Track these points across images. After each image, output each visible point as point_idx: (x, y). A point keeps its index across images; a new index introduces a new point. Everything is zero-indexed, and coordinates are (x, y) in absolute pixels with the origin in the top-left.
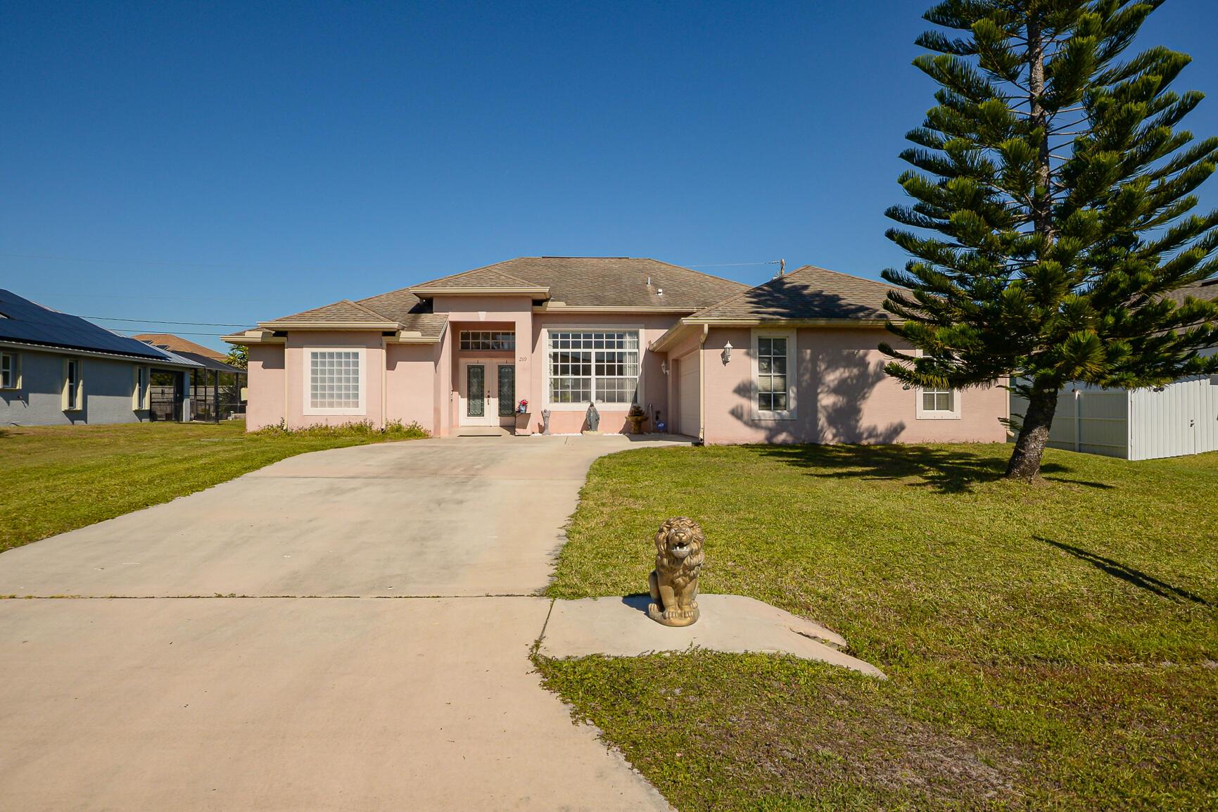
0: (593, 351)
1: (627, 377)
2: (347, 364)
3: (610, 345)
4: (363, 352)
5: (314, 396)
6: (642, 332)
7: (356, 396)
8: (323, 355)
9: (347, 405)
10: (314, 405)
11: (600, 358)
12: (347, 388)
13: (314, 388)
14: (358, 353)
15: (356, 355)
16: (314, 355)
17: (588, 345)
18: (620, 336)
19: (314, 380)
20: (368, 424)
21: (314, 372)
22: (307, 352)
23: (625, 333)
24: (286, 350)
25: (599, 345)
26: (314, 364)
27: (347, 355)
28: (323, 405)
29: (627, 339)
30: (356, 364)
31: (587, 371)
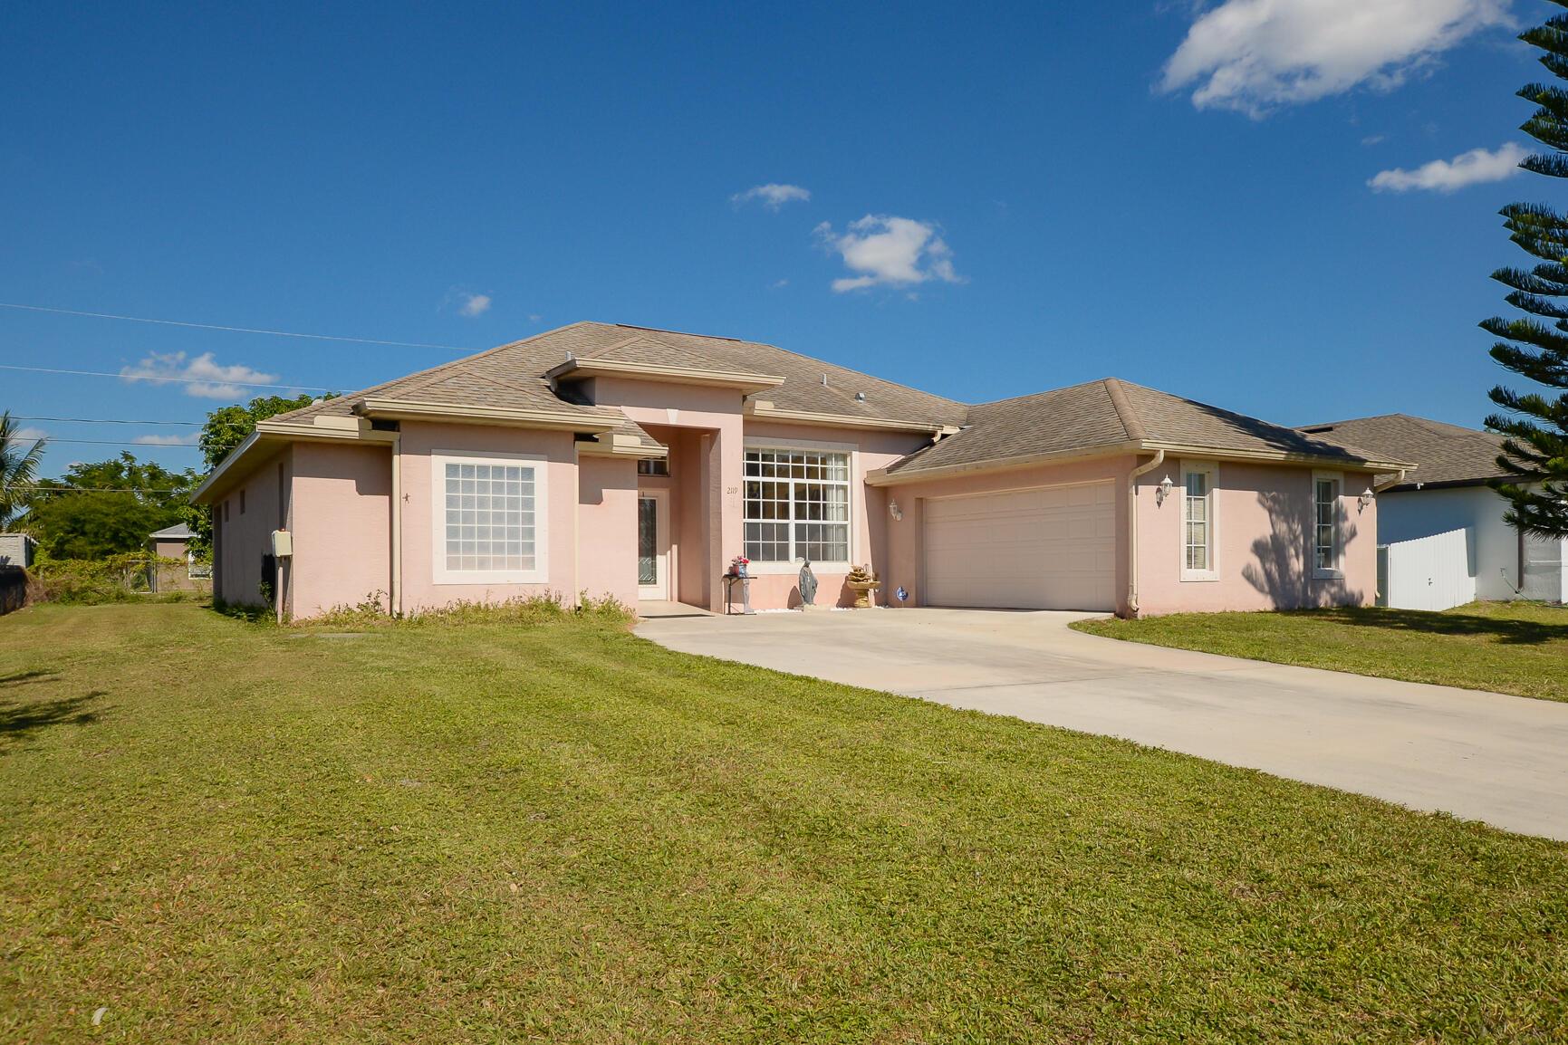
0: (792, 482)
1: (835, 522)
2: (512, 488)
3: (812, 473)
4: (541, 467)
5: (452, 547)
6: (856, 454)
7: (531, 547)
8: (468, 470)
9: (513, 564)
10: (452, 564)
11: (800, 492)
12: (513, 533)
13: (452, 532)
14: (533, 469)
15: (529, 472)
16: (451, 469)
17: (783, 472)
18: (824, 461)
19: (451, 517)
20: (553, 600)
21: (450, 502)
22: (439, 462)
23: (830, 455)
24: (396, 458)
25: (798, 473)
26: (451, 486)
27: (513, 472)
28: (469, 564)
29: (832, 465)
30: (529, 489)
31: (784, 512)
